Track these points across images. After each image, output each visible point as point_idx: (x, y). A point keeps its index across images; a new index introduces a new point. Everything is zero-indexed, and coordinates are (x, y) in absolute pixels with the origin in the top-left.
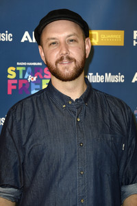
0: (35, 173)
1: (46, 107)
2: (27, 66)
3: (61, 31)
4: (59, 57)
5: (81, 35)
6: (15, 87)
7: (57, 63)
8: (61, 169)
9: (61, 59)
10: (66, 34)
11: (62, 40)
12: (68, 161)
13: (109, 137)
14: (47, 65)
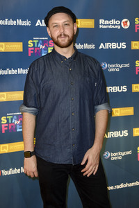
0: (46, 100)
1: (52, 63)
2: (39, 40)
3: (60, 19)
4: (59, 34)
5: (72, 22)
6: (32, 52)
7: (58, 37)
8: (61, 97)
9: (61, 35)
10: (63, 21)
11: (61, 24)
12: (65, 93)
13: (88, 79)
14: (52, 39)
